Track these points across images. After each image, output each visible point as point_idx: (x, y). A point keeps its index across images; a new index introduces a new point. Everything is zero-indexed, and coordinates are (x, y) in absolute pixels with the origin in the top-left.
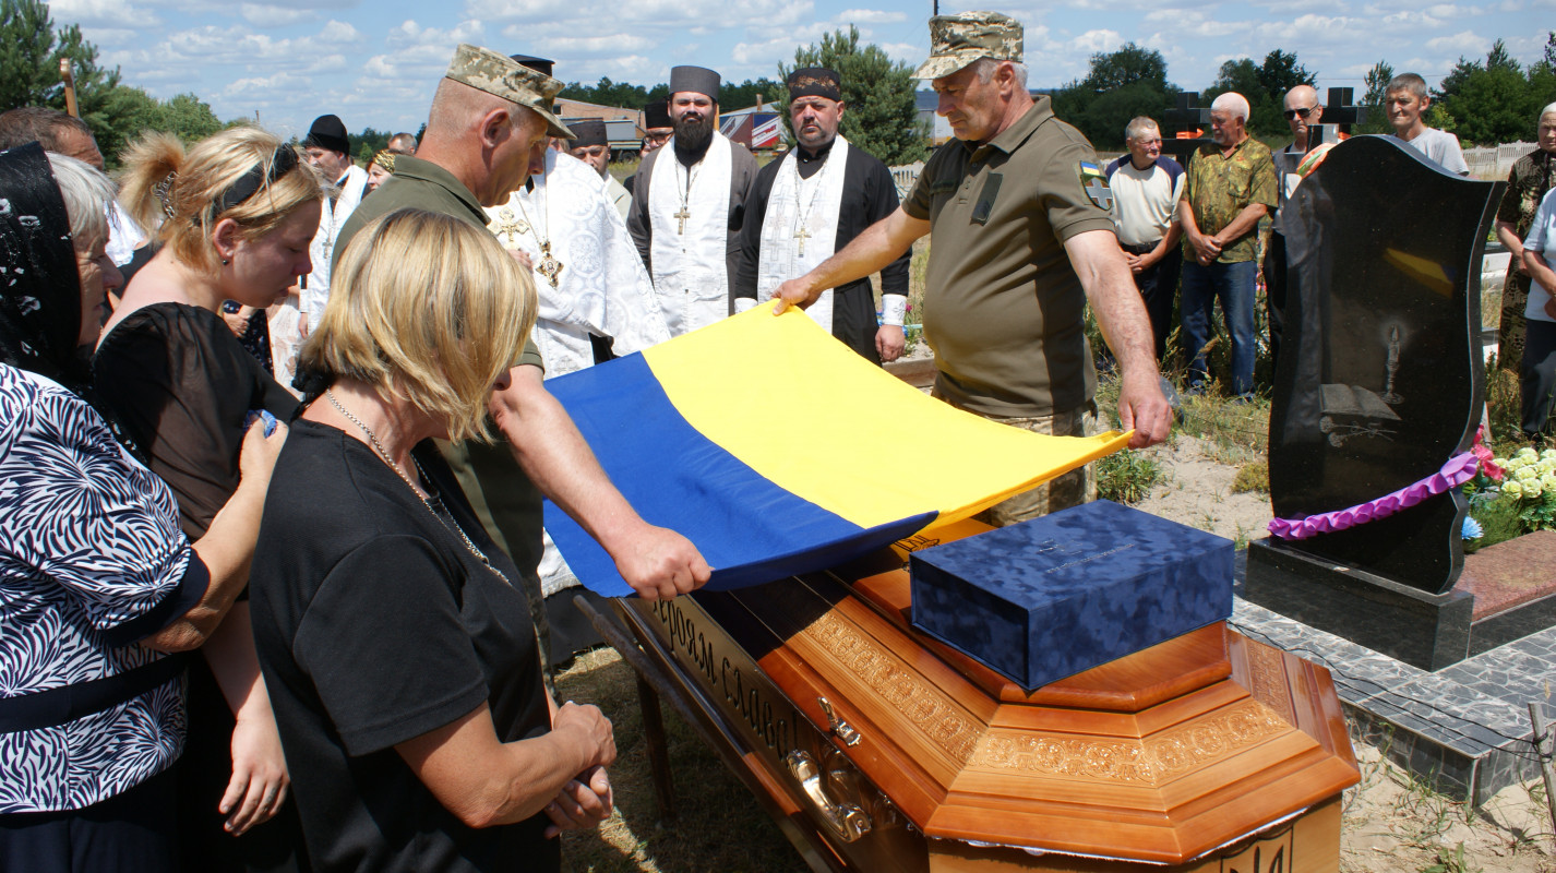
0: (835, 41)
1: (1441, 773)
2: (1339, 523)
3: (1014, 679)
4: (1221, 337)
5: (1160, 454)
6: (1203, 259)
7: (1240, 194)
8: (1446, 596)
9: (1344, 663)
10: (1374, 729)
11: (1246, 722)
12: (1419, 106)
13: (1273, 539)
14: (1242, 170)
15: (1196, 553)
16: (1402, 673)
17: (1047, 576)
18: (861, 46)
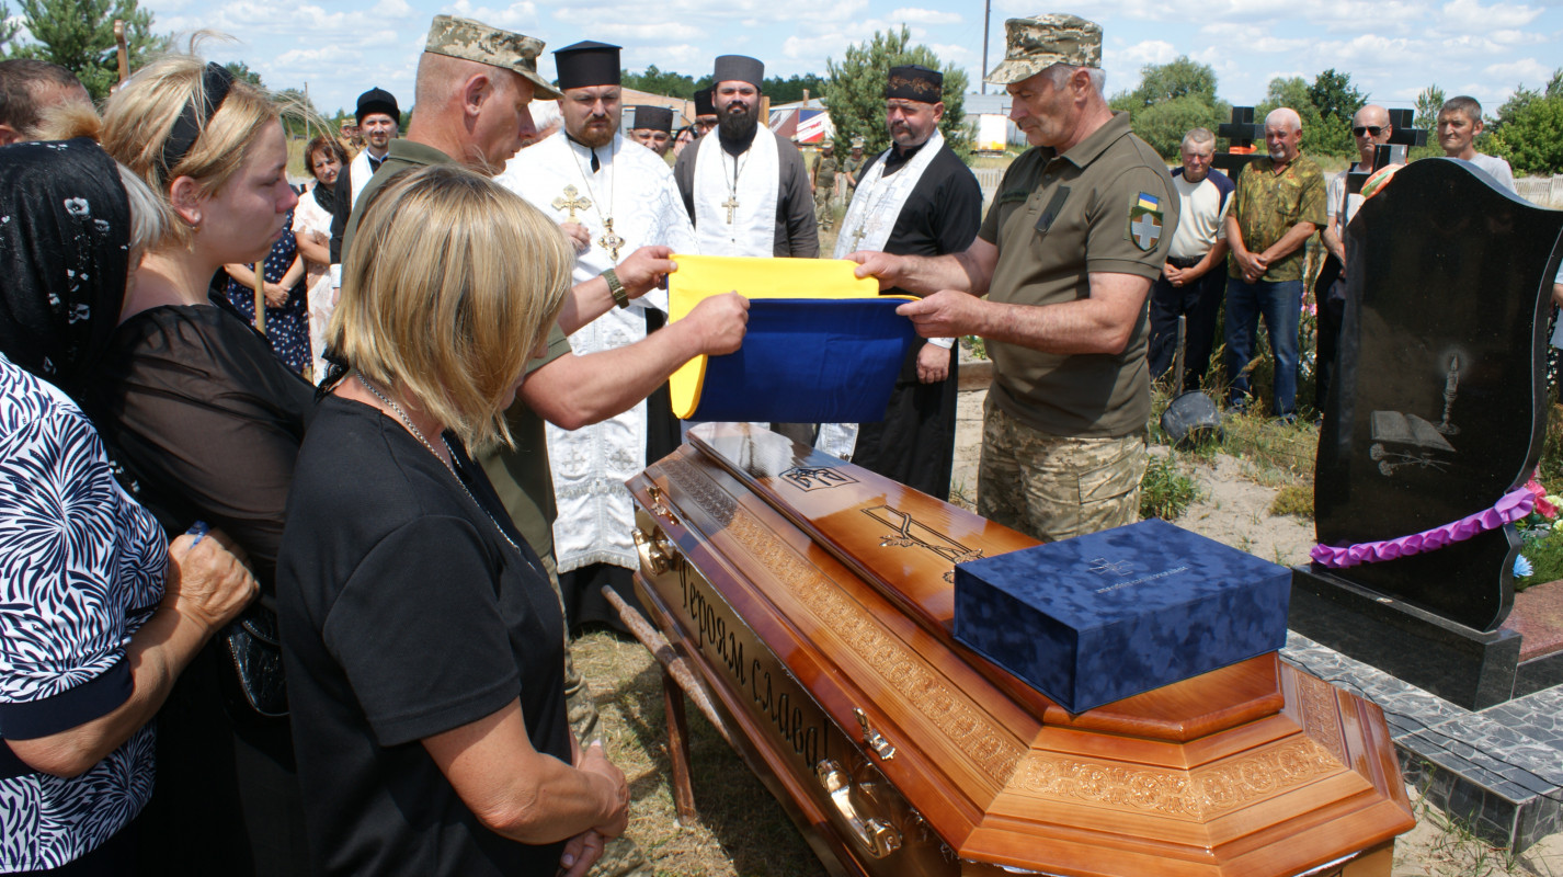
0: (886, 40)
1: (1481, 816)
2: (1385, 554)
3: (1058, 702)
5: (1198, 471)
6: (1248, 276)
7: (1289, 212)
8: (1494, 634)
9: (1383, 697)
10: (1412, 767)
11: (1297, 759)
12: (1472, 130)
13: (1315, 565)
14: (1292, 188)
15: (1253, 580)
16: (1443, 711)
17: (1098, 596)
18: (911, 46)
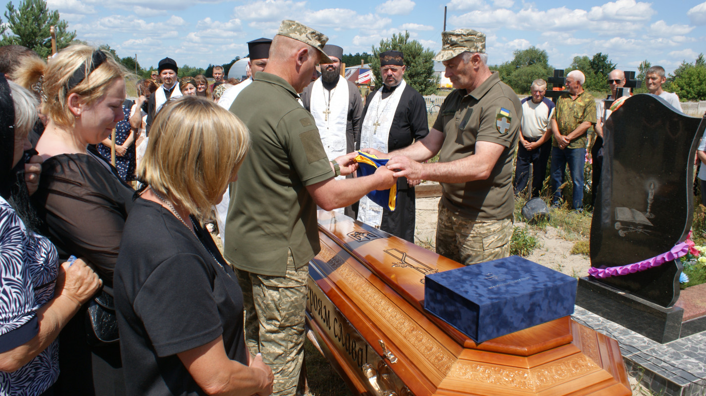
0: (398, 38)
1: (665, 392)
2: (622, 272)
3: (471, 337)
4: (569, 182)
5: (538, 234)
6: (561, 146)
7: (579, 117)
8: (670, 309)
9: (621, 337)
10: (634, 369)
11: (579, 364)
12: (661, 81)
13: (590, 277)
14: (581, 106)
15: (559, 283)
16: (648, 344)
17: (489, 290)
18: (410, 40)
